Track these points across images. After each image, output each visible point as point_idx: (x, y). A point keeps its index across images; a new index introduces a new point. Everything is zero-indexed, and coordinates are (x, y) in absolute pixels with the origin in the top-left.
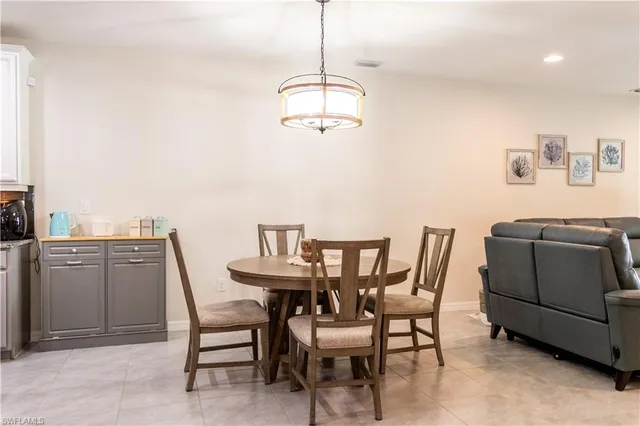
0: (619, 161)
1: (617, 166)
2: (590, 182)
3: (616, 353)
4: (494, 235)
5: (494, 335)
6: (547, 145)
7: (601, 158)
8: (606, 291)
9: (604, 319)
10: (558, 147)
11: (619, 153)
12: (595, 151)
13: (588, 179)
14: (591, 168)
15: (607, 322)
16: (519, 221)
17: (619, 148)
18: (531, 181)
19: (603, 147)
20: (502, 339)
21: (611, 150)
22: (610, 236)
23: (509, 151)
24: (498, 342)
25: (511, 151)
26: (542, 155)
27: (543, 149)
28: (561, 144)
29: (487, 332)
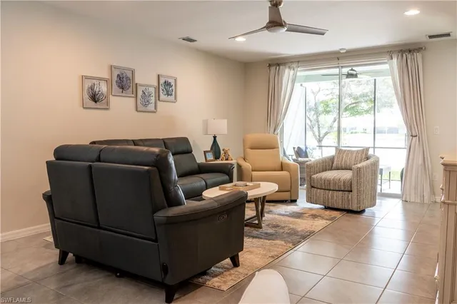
0: (174, 93)
1: (172, 98)
2: (153, 109)
3: (165, 269)
4: (57, 159)
5: (62, 261)
6: (118, 75)
7: (161, 90)
8: (154, 212)
9: (154, 238)
10: (128, 78)
11: (173, 87)
12: (156, 84)
13: (151, 107)
14: (154, 98)
15: (156, 241)
16: (94, 143)
17: (173, 84)
18: (105, 107)
19: (162, 81)
20: (70, 263)
21: (167, 84)
22: (158, 155)
23: (84, 78)
24: (67, 267)
25: (87, 78)
26: (114, 83)
27: (115, 78)
28: (130, 75)
29: (57, 259)
